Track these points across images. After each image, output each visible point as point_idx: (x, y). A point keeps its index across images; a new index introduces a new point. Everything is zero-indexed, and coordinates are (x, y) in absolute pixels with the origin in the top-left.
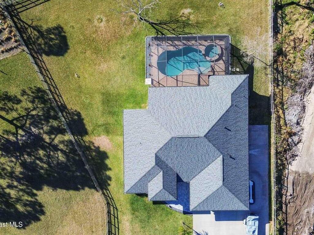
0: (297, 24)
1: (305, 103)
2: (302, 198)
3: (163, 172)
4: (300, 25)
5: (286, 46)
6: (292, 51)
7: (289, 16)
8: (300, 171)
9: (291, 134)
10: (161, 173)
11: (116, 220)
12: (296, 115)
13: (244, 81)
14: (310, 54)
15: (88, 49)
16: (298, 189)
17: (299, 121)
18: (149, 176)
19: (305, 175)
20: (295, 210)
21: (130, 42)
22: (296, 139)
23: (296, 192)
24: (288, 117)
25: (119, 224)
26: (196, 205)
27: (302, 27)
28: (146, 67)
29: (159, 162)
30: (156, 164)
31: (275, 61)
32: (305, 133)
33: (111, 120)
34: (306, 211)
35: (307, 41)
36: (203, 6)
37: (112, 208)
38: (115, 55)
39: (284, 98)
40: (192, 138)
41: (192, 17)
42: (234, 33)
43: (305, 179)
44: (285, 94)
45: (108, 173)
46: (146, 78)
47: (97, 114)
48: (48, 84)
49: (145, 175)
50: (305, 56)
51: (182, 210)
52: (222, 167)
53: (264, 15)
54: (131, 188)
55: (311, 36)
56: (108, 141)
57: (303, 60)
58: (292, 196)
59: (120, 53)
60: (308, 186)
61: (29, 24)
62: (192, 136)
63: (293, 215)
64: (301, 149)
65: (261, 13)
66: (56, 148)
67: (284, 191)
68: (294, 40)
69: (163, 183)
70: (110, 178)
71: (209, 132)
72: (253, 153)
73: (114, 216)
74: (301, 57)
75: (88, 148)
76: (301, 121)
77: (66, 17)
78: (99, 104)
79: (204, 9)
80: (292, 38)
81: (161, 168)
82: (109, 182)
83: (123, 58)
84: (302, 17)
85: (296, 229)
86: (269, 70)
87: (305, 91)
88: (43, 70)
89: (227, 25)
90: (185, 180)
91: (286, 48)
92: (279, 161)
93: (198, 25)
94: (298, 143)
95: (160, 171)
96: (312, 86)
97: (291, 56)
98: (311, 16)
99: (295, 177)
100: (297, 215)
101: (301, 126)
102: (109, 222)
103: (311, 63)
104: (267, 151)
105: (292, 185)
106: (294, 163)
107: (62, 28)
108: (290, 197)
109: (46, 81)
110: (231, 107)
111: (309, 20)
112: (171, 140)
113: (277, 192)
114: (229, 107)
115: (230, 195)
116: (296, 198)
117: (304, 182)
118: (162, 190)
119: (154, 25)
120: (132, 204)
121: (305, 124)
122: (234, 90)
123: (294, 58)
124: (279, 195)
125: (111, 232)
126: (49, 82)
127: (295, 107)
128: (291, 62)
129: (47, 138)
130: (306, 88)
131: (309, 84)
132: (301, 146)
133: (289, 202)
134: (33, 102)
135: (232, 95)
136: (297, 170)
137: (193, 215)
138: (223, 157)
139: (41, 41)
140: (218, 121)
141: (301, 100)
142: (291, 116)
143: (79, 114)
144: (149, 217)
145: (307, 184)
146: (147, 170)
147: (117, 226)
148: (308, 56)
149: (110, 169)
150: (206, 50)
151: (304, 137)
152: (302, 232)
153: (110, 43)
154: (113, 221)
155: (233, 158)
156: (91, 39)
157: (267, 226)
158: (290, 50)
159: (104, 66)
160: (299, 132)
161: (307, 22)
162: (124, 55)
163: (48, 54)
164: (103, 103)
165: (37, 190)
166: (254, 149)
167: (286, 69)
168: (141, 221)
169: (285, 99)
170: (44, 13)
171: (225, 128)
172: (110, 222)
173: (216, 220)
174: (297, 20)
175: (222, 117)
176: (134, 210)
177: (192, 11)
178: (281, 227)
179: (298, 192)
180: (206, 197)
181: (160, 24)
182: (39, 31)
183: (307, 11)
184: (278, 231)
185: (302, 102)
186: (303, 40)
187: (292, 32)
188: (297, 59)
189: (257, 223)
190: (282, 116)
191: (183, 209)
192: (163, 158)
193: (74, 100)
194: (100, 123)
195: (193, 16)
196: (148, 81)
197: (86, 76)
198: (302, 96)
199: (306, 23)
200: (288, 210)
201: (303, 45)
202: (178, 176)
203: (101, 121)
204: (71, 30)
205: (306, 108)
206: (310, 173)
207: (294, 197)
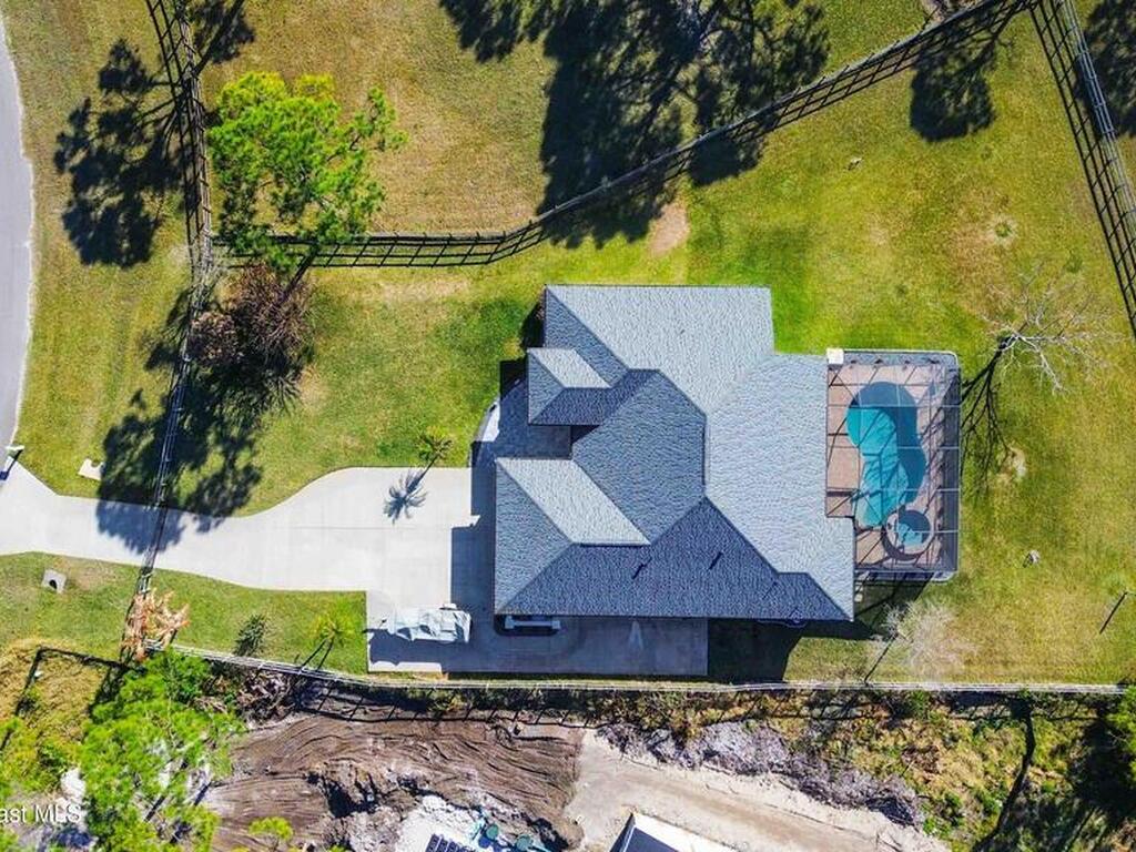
0: (975, 758)
1: (763, 777)
2: (509, 761)
3: (607, 390)
4: (970, 766)
5: (915, 728)
6: (901, 743)
7: (995, 736)
8: (581, 758)
9: (680, 737)
10: (604, 385)
11: (459, 260)
12: (731, 749)
13: (838, 608)
14: (893, 788)
15: (928, 196)
16: (533, 752)
17: (716, 757)
18: (597, 352)
19: (570, 770)
20: (476, 743)
21: (944, 310)
22: (668, 748)
23: (524, 747)
24: (725, 729)
25: (446, 268)
26: (512, 474)
27: (964, 770)
28: (873, 353)
29: (635, 379)
30: (630, 371)
31: (876, 698)
32: (682, 773)
33: (731, 251)
34: (472, 771)
35: (927, 781)
36: (1032, 510)
37: (489, 249)
38: (910, 267)
39: (776, 720)
40: (703, 466)
41: (1003, 478)
42: (957, 589)
43: (559, 769)
44: (785, 722)
45: (589, 241)
46: (846, 352)
47: (750, 214)
48: (833, 83)
49: (599, 342)
50: (889, 778)
51: (484, 440)
52: (619, 543)
53: (1001, 669)
54: (562, 305)
55: (941, 793)
56: (675, 243)
57: (878, 771)
58: (513, 735)
59: (913, 283)
60: (540, 778)
61: (1000, 37)
62: (706, 465)
63: (460, 738)
64: (642, 760)
65: (1005, 664)
66: (660, 98)
67: (525, 714)
68: (931, 749)
69: (578, 389)
70: (573, 244)
71: (715, 509)
73: (469, 254)
74: (884, 767)
75: (656, 188)
76: (715, 763)
77: (1016, 138)
78: (775, 222)
79: (1023, 511)
80: (938, 743)
81: (617, 385)
82: (564, 242)
83: (901, 291)
84: (992, 770)
85: (425, 745)
86: (853, 682)
87: (795, 775)
88: (871, 71)
89: (980, 573)
90: (577, 447)
91: (911, 728)
92: (611, 702)
93: (983, 494)
94: (657, 755)
95: (609, 383)
96: (808, 793)
97: (888, 740)
98: (993, 795)
99: (566, 744)
100: (462, 750)
101: (701, 764)
102: (451, 239)
103: (870, 790)
104: (636, 670)
105: (545, 736)
106: (603, 742)
107: (986, 125)
108: (511, 730)
109: (842, 77)
110: (774, 570)
111: (982, 788)
112: (698, 410)
113: (527, 693)
114: (773, 565)
115: (542, 564)
116: (509, 745)
117: (552, 768)
118: (560, 384)
119: (986, 376)
120: (502, 305)
121: (706, 775)
122: (817, 580)
123: (884, 749)
124: (519, 701)
125: (425, 245)
126: (839, 85)
127: (753, 750)
128: (874, 742)
129: (689, 73)
130: (803, 777)
131: (813, 786)
132: (648, 762)
133: (496, 728)
134: (788, 38)
135: (806, 574)
136: (585, 749)
137: (470, 469)
138: (644, 546)
139: (955, 66)
140: (742, 537)
141: (771, 765)
142: (728, 738)
143: (750, 163)
144: (465, 350)
145: (545, 774)
146: (615, 348)
147: (441, 261)
148: (888, 783)
149: (600, 246)
150: (915, 513)
151: (672, 771)
152: (415, 760)
153: (941, 257)
154: (455, 251)
155: (637, 573)
156: (954, 205)
157: (436, 667)
158: (905, 739)
159: (878, 237)
160: (686, 757)
161: (978, 783)
162: (907, 293)
163: (917, 84)
164: (778, 232)
165: (547, 42)
166: (643, 634)
167: (854, 727)
168: (454, 327)
169: (775, 723)
170: (1027, 78)
171: (720, 554)
172: (450, 241)
173: (454, 529)
174: (985, 758)
175: (751, 546)
176: (485, 310)
177: (1018, 480)
178: (430, 702)
179: (524, 750)
180: (537, 500)
181: (989, 391)
182: (980, 61)
183: (1010, 784)
184: (424, 693)
185: (766, 766)
186: (931, 772)
187: (952, 744)
188: (880, 757)
190: (727, 715)
191: (486, 443)
192: (644, 391)
193: (788, 154)
194: (725, 223)
195: (1007, 482)
196: (836, 355)
197: (854, 188)
198: (782, 766)
199: (976, 781)
200: (478, 725)
201: (918, 773)
202: (590, 428)
203: (730, 225)
204: (980, 150)
205: (750, 778)
206: (577, 785)
207: (510, 741)
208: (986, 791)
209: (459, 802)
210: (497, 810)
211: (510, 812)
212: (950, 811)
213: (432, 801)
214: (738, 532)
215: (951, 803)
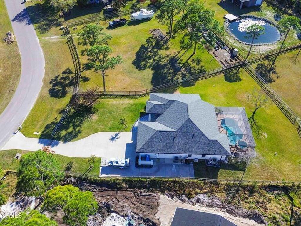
0: (277, 205)
1: (215, 208)
2: (138, 202)
3: (164, 105)
4: (277, 207)
7: (281, 199)
8: (160, 201)
11: (131, 98)
12: (204, 199)
13: (227, 151)
15: (230, 90)
16: (145, 199)
18: (162, 100)
19: (156, 204)
20: (128, 197)
23: (143, 198)
24: (202, 196)
25: (128, 99)
26: (142, 123)
27: (275, 208)
29: (170, 103)
30: (169, 101)
32: (190, 206)
34: (126, 205)
37: (138, 96)
39: (216, 193)
40: (188, 113)
41: (263, 137)
43: (153, 203)
44: (219, 194)
49: (162, 98)
50: (253, 210)
51: (135, 126)
52: (169, 131)
54: (154, 95)
55: (271, 215)
58: (140, 194)
60: (147, 207)
61: (239, 70)
63: (123, 196)
64: (178, 201)
66: (174, 76)
68: (264, 202)
69: (158, 105)
71: (192, 121)
72: (173, 168)
73: (133, 97)
76: (200, 203)
77: (246, 83)
81: (166, 104)
84: (284, 208)
85: (113, 198)
87: (225, 208)
90: (157, 119)
91: (256, 196)
94: (182, 200)
96: (230, 213)
97: (251, 199)
98: (286, 216)
99: (155, 197)
100: (124, 199)
101: (196, 204)
103: (248, 212)
106: (166, 197)
110: (208, 139)
112: (185, 104)
113: (144, 182)
114: (208, 137)
115: (149, 137)
116: (138, 198)
117: (151, 203)
118: (154, 104)
122: (220, 142)
123: (250, 202)
124: (142, 186)
125: (124, 96)
126: (208, 76)
128: (246, 200)
129: (180, 73)
130: (227, 208)
131: (231, 209)
132: (180, 202)
134: (198, 69)
135: (216, 140)
136: (161, 198)
137: (131, 132)
138: (175, 131)
139: (232, 74)
141: (217, 205)
143: (193, 85)
144: (131, 111)
151: (187, 205)
155: (174, 140)
156: (236, 92)
157: (119, 175)
158: (255, 199)
159: (221, 96)
160: (191, 202)
161: (281, 212)
163: (225, 76)
165: (152, 69)
166: (176, 168)
168: (129, 107)
169: (216, 195)
171: (194, 134)
172: (129, 96)
173: (127, 144)
174: (280, 205)
176: (136, 105)
177: (266, 138)
178: (116, 184)
179: (143, 199)
182: (236, 73)
183: (290, 212)
185: (215, 205)
186: (266, 209)
187: (270, 201)
188: (249, 204)
189: (123, 165)
190: (202, 192)
191: (135, 127)
192: (173, 105)
197: (214, 89)
198: (220, 206)
200: (129, 192)
201: (262, 209)
202: (161, 114)
205: (211, 208)
206: (159, 208)
207: (138, 196)
208: (284, 215)
209: (122, 214)
210: (134, 216)
211: (138, 217)
212: (275, 221)
213: (113, 214)
214: (198, 128)
215: (275, 218)
